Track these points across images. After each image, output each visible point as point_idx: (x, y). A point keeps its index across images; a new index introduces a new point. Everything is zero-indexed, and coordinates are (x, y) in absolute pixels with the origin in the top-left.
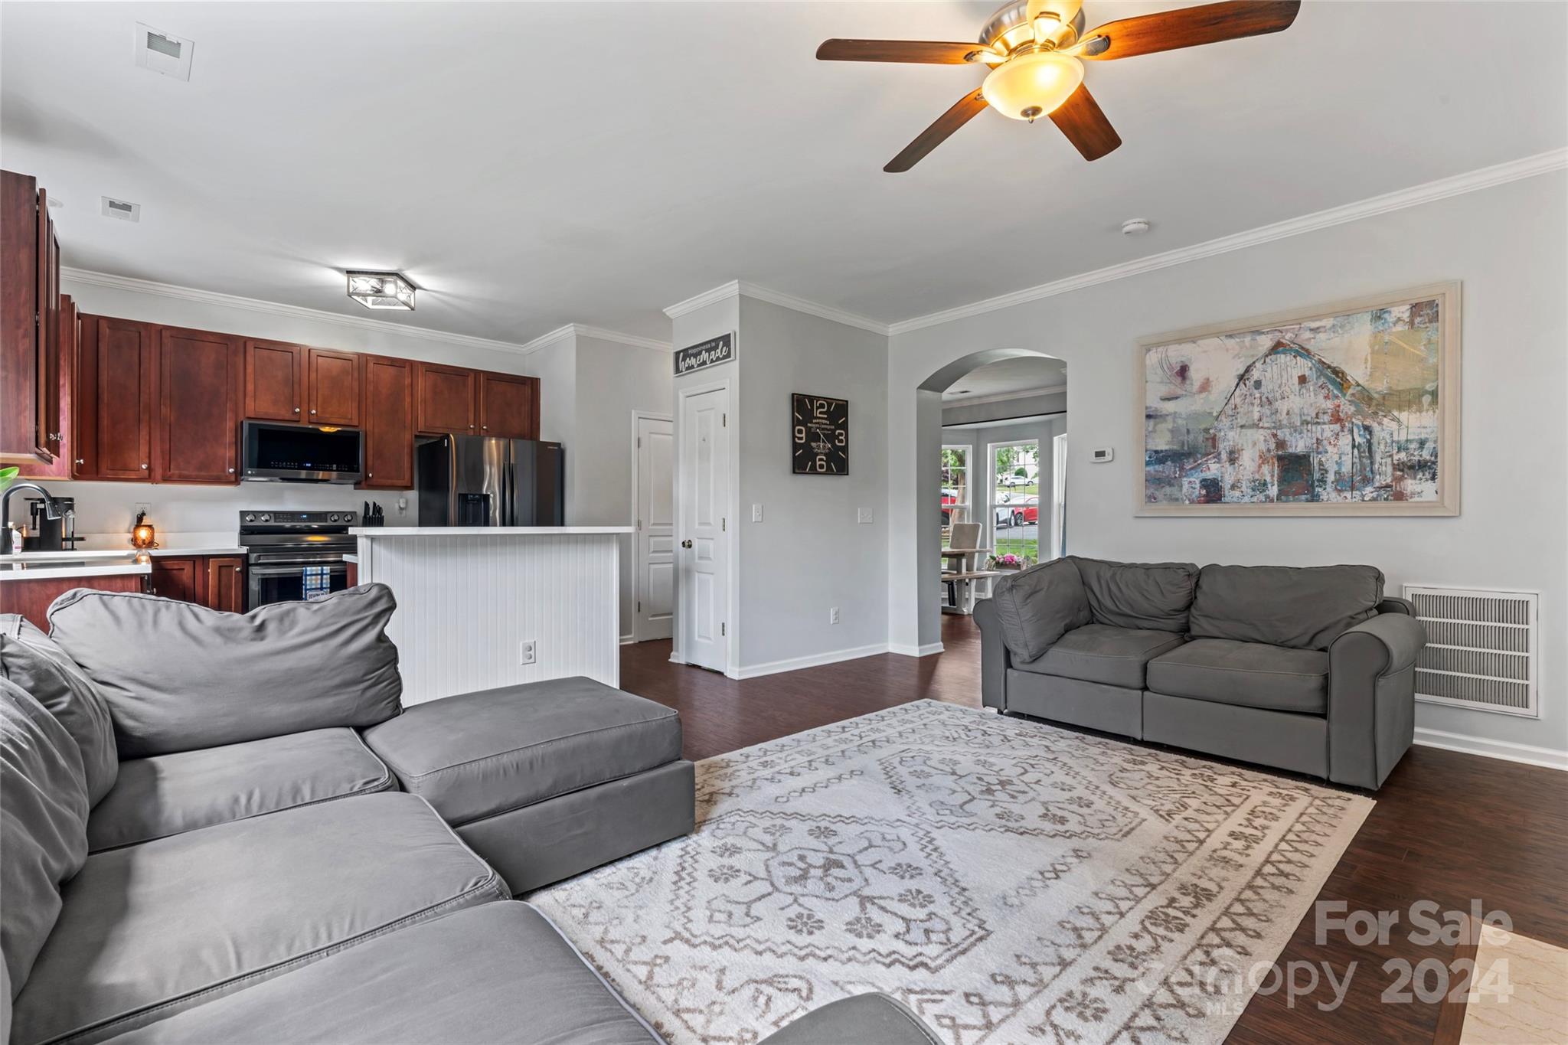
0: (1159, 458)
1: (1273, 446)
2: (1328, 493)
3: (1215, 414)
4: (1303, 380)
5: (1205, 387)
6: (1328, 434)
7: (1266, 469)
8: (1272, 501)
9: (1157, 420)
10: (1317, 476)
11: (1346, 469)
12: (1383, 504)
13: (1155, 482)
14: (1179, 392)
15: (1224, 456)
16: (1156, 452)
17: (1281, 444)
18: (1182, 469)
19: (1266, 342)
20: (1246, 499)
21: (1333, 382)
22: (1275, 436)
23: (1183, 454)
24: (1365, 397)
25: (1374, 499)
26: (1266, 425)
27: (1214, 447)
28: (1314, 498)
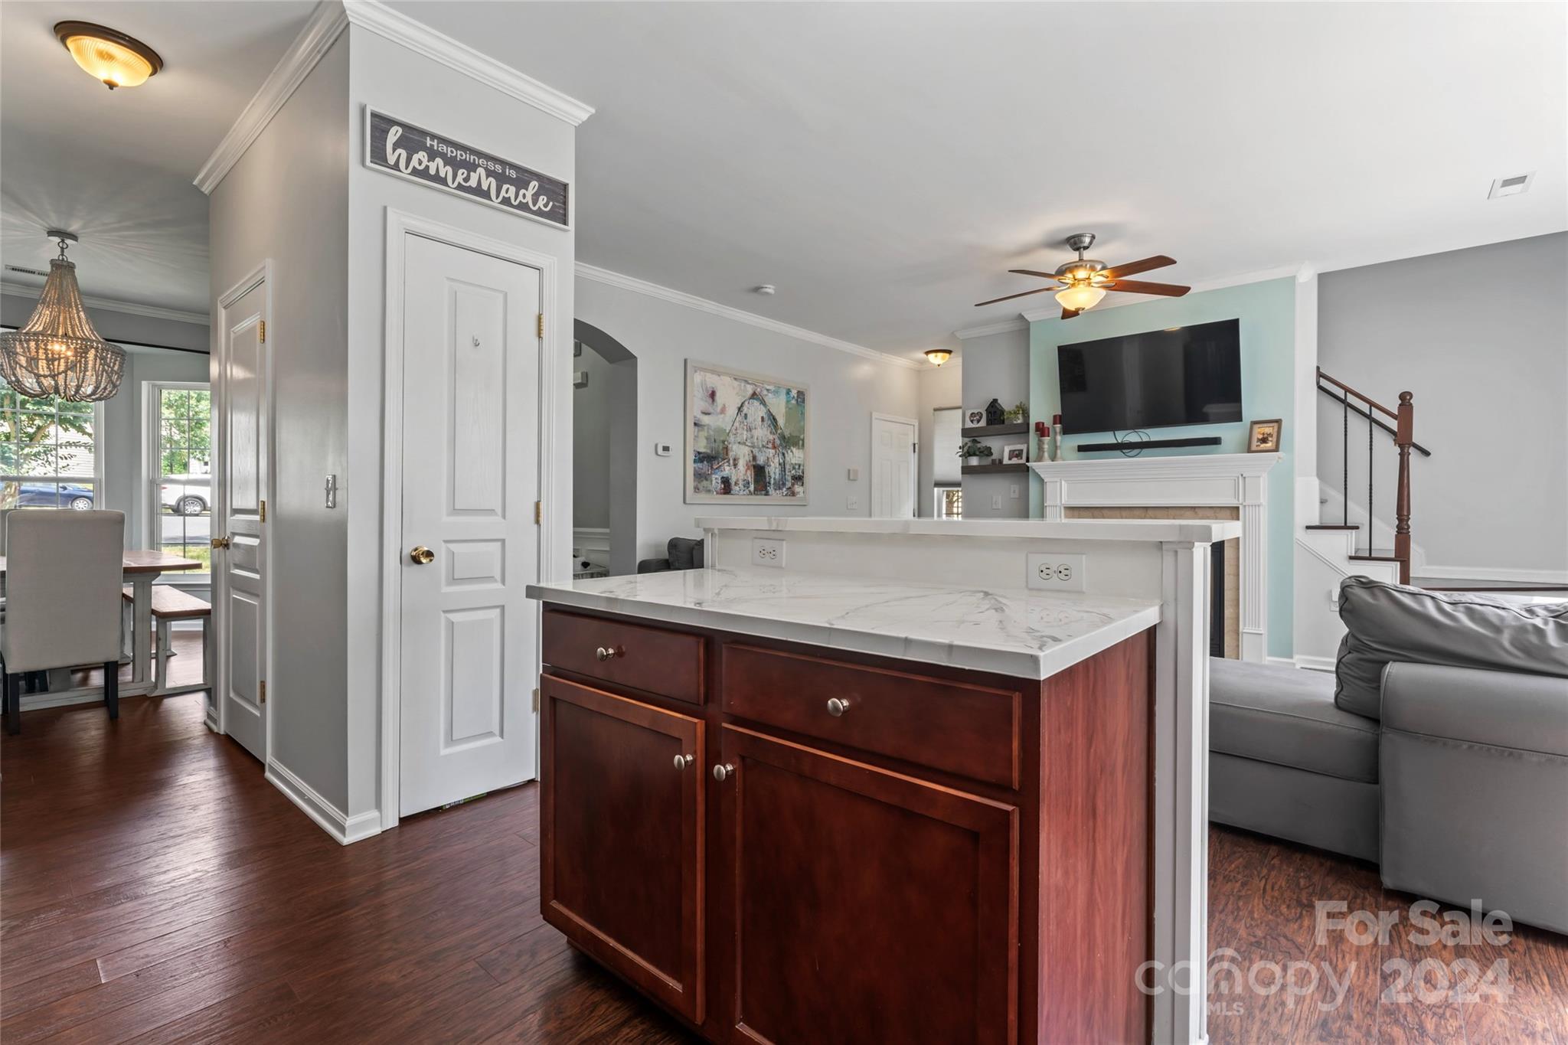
0: (701, 458)
1: (751, 458)
2: (771, 490)
3: (728, 431)
4: (763, 419)
5: (723, 411)
6: (771, 455)
7: (749, 472)
8: (752, 494)
9: (700, 428)
10: (767, 480)
11: (777, 477)
12: (788, 498)
13: (699, 476)
14: (711, 411)
15: (731, 462)
16: (699, 453)
17: (754, 458)
18: (712, 468)
19: (750, 390)
20: (741, 493)
21: (773, 425)
22: (752, 452)
23: (712, 457)
24: (783, 437)
25: (786, 495)
26: (749, 444)
27: (727, 454)
28: (767, 494)
